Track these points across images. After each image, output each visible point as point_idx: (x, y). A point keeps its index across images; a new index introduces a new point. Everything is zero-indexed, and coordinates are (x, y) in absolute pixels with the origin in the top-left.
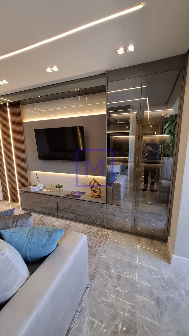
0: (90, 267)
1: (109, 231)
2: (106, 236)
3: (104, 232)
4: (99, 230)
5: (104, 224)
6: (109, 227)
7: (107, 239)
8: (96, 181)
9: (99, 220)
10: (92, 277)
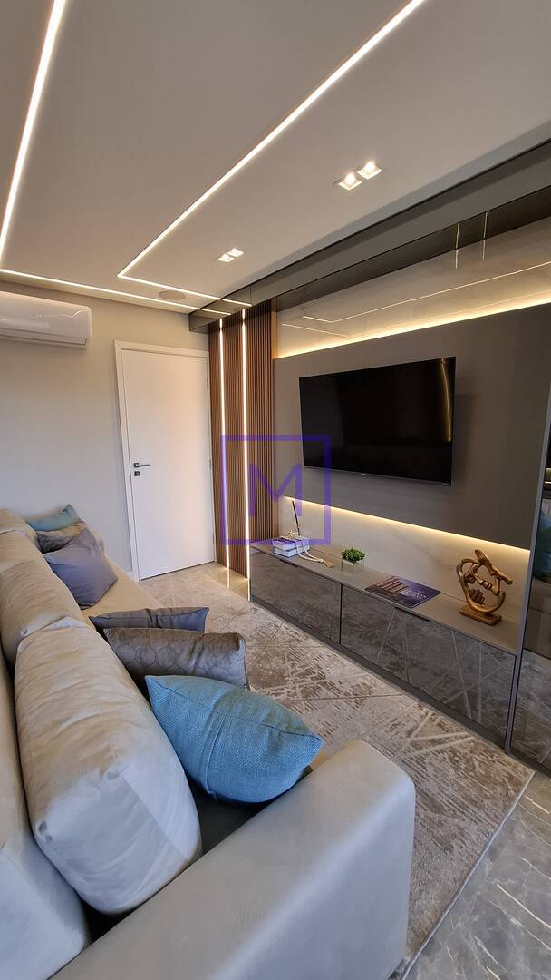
0: (421, 891)
1: (521, 767)
2: (503, 784)
3: (497, 765)
4: (476, 744)
5: (501, 730)
6: (522, 748)
7: (511, 799)
8: (484, 562)
9: (484, 706)
10: (422, 941)
